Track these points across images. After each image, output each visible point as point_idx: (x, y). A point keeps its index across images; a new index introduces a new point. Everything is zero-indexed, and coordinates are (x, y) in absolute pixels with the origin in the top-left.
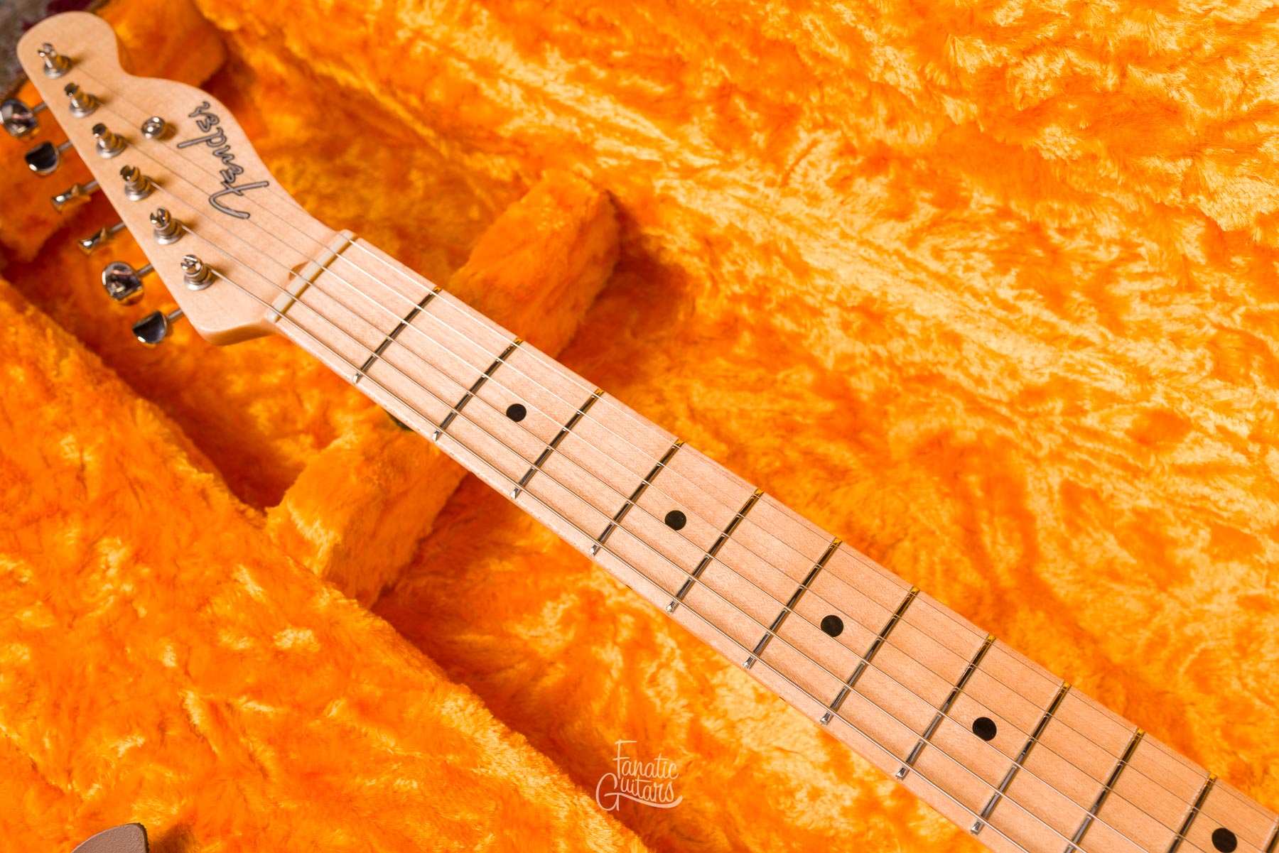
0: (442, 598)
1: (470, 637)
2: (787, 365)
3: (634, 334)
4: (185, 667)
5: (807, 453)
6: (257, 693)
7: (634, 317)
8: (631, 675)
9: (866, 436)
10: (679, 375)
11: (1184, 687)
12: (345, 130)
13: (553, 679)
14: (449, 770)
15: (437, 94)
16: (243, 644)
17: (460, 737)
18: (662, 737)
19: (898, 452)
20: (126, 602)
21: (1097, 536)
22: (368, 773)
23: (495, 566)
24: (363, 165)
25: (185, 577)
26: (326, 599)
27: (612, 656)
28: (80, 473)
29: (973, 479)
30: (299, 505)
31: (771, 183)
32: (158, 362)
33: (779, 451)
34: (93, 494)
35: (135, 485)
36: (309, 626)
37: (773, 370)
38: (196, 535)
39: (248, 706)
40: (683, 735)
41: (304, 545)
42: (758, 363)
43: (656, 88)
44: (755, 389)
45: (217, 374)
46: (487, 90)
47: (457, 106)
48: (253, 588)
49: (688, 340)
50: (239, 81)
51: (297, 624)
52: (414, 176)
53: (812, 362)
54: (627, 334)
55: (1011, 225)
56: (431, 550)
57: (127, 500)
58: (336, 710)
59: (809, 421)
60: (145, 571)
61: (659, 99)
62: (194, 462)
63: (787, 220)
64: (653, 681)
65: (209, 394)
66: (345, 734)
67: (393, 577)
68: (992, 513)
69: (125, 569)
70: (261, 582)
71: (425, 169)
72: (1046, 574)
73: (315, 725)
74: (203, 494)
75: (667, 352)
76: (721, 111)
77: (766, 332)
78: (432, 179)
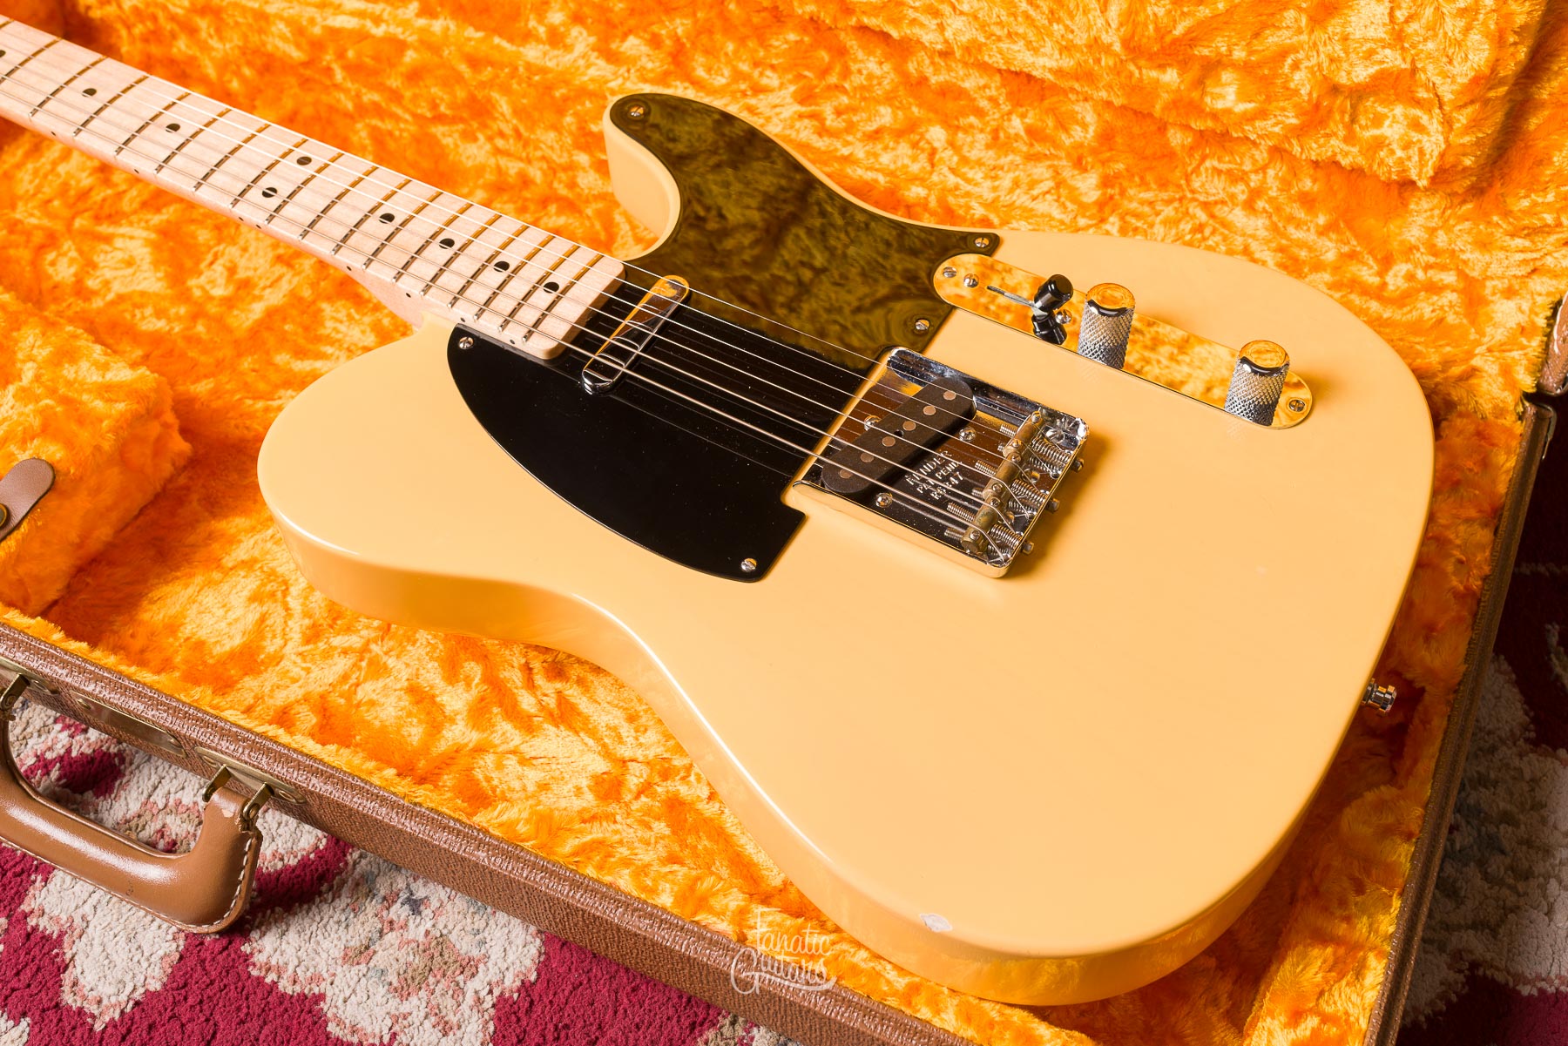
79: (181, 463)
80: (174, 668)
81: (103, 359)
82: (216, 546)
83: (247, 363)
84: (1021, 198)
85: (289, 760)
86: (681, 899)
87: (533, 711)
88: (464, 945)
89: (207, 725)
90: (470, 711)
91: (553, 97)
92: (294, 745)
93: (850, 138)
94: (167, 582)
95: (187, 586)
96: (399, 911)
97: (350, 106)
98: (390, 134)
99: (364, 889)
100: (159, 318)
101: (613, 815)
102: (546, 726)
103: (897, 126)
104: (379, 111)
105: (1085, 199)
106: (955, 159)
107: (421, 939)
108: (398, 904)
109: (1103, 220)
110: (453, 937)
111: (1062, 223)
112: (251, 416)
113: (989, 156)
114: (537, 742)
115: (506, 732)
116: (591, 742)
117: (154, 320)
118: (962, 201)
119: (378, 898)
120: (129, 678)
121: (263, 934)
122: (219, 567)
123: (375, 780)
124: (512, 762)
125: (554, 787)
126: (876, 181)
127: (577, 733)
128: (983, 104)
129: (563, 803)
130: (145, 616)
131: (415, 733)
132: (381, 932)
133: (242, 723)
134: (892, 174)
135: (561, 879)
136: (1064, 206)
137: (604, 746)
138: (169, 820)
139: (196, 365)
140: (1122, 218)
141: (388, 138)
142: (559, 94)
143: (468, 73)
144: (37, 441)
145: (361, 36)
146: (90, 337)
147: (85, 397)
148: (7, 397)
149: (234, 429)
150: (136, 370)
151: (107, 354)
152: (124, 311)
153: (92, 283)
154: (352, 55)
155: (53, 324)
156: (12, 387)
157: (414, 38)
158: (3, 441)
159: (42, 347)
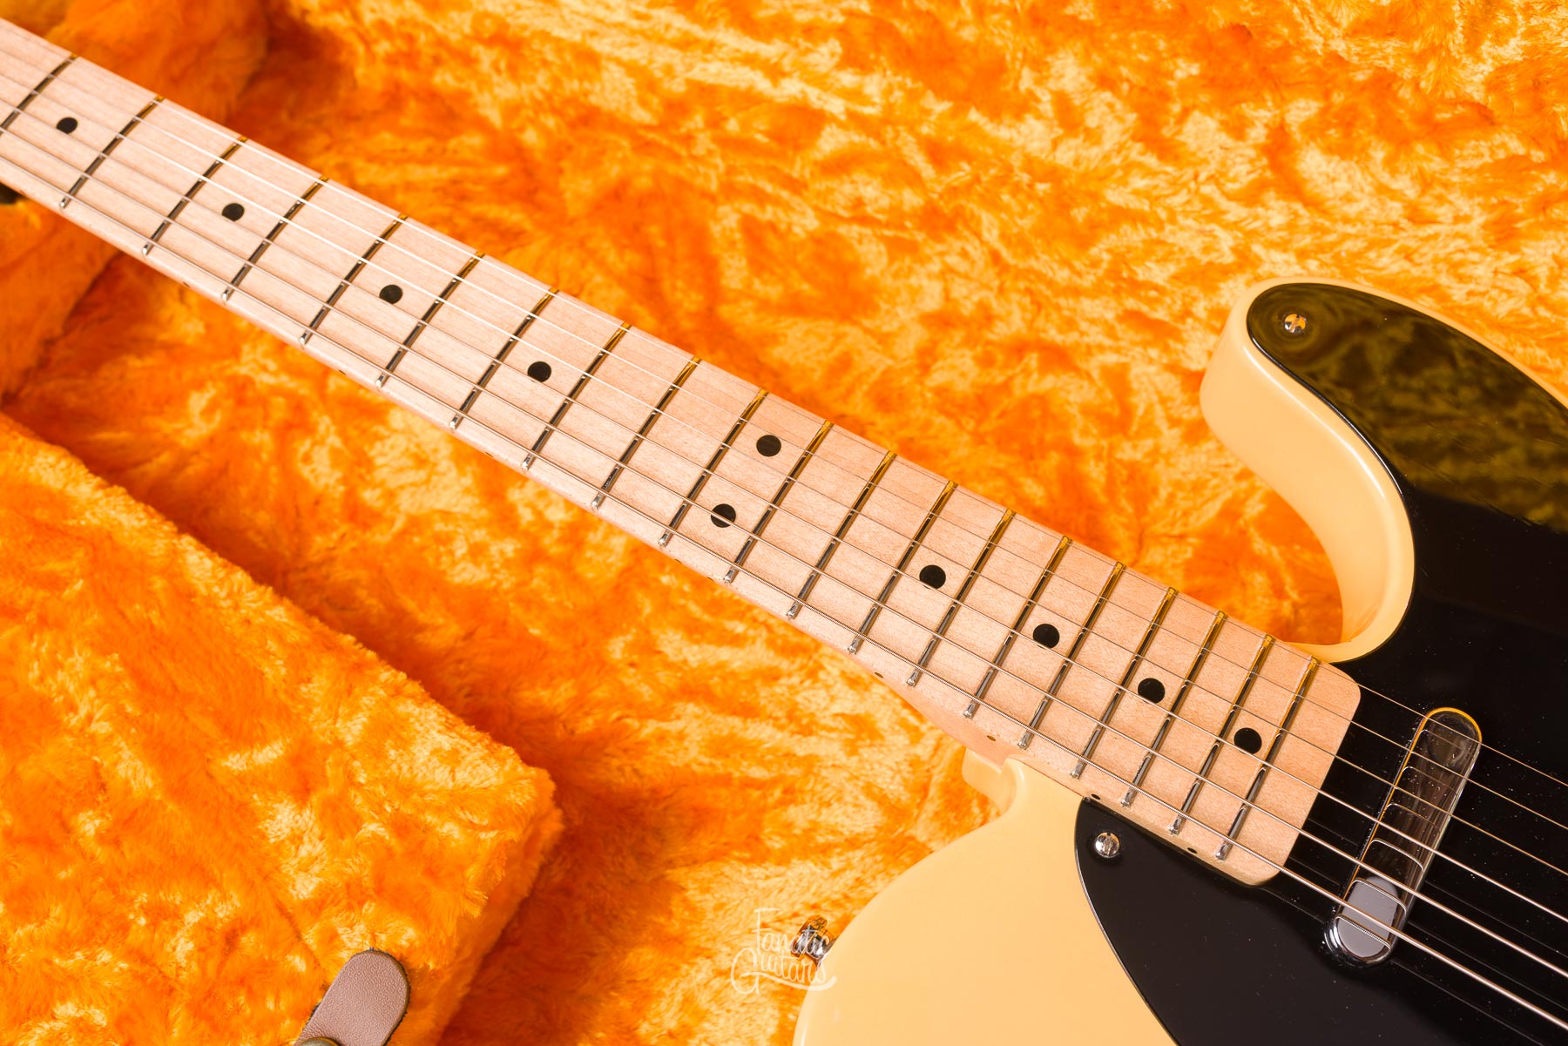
1: (105, 436)
2: (456, 132)
3: (292, 115)
7: (291, 98)
8: (283, 456)
9: (542, 196)
10: (340, 152)
13: (196, 468)
14: (37, 527)
17: (49, 493)
18: (313, 511)
19: (574, 209)
21: (779, 271)
23: (134, 362)
27: (262, 438)
29: (654, 230)
37: (442, 138)
40: (337, 510)
42: (427, 133)
44: (425, 162)
49: (350, 117)
53: (482, 125)
56: (59, 352)
59: (480, 188)
64: (307, 459)
67: (16, 381)
68: (673, 260)
72: (724, 311)
77: (431, 96)
81: (446, 742)
83: (617, 649)
91: (1071, 220)
97: (714, 186)
98: (773, 227)
100: (477, 564)
104: (759, 197)
112: (641, 749)
117: (470, 566)
139: (545, 654)
141: (771, 235)
142: (1080, 214)
143: (927, 171)
144: (369, 908)
145: (748, 99)
146: (414, 688)
147: (430, 818)
148: (308, 817)
149: (617, 772)
150: (502, 761)
151: (450, 728)
152: (423, 549)
153: (369, 496)
154: (732, 126)
155: (359, 667)
156: (315, 799)
157: (836, 106)
158: (317, 906)
159: (349, 717)
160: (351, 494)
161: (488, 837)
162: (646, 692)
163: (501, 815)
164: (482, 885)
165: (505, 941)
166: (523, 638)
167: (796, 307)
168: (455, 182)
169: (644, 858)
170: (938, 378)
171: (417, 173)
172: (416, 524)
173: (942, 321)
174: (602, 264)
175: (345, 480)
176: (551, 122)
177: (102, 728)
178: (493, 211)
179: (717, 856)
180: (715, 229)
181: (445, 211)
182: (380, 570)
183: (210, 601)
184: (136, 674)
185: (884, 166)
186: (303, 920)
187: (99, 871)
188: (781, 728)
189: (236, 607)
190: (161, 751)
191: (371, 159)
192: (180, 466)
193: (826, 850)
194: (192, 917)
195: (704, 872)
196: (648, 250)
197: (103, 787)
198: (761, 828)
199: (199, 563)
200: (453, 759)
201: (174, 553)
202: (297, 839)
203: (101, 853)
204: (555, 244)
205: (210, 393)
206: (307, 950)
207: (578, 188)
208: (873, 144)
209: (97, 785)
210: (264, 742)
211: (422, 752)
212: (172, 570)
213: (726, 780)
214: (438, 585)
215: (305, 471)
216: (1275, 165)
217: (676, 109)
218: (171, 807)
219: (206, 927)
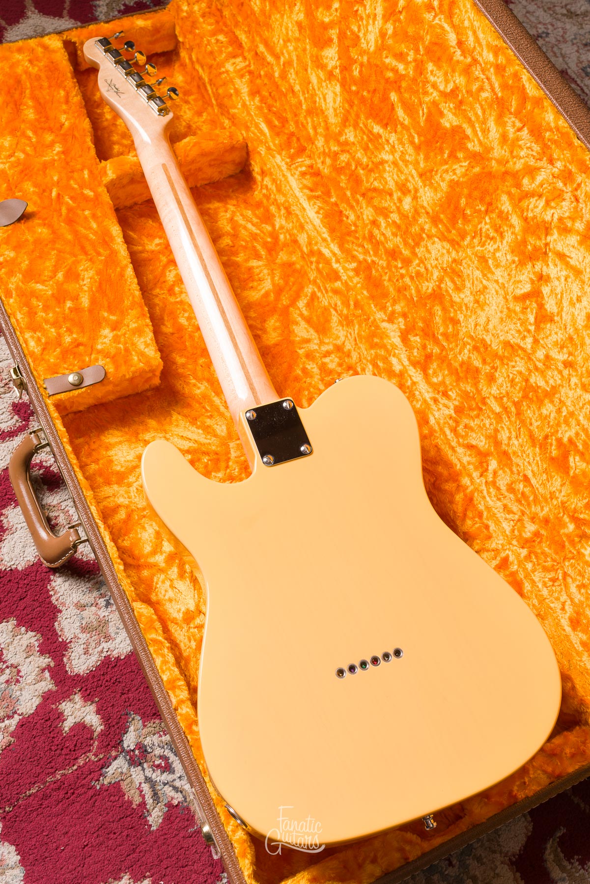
0: (130, 220)
1: (131, 233)
2: (266, 223)
3: (233, 191)
4: (58, 182)
5: (254, 247)
6: (71, 198)
8: (165, 266)
9: (273, 253)
11: (301, 352)
12: (194, 90)
13: (145, 255)
14: (104, 240)
15: (221, 91)
16: (76, 186)
17: (112, 235)
18: (162, 283)
19: (278, 261)
20: (54, 160)
21: (312, 310)
22: (85, 228)
24: (192, 102)
25: (71, 164)
26: (102, 190)
27: (164, 259)
28: (62, 125)
29: (292, 279)
30: (111, 163)
31: (287, 164)
32: (98, 119)
33: (246, 242)
34: (62, 132)
35: (74, 137)
36: (94, 192)
37: (262, 222)
38: (81, 156)
39: (67, 199)
40: (167, 287)
41: (105, 173)
42: (259, 218)
43: (277, 123)
44: (253, 225)
45: (111, 132)
46: (234, 98)
47: (224, 97)
48: (86, 176)
49: (245, 202)
50: (174, 58)
51: (91, 189)
52: (205, 114)
53: (273, 226)
54: (231, 190)
55: (336, 209)
56: (136, 208)
57: (70, 139)
58: (87, 213)
59: (261, 240)
60: (63, 156)
61: (275, 126)
62: (91, 140)
63: (284, 175)
64: (170, 271)
65: (106, 135)
66: (86, 218)
67: (122, 207)
69: (58, 153)
70: (89, 176)
71: (209, 114)
72: (291, 309)
73: (79, 212)
74: (89, 148)
75: (238, 201)
76: (288, 139)
77: (267, 210)
78: (209, 118)
79: (153, 386)
80: (98, 464)
81: (149, 341)
82: (141, 427)
84: (501, 515)
85: (97, 538)
86: (169, 682)
87: (188, 571)
88: (112, 630)
89: (84, 507)
90: (169, 555)
91: (373, 340)
92: (102, 534)
93: (461, 440)
94: (118, 430)
95: (122, 436)
96: (102, 601)
97: (312, 278)
98: (318, 298)
99: (97, 586)
100: (187, 321)
101: (183, 628)
102: (188, 579)
103: (482, 449)
104: (319, 288)
105: (524, 535)
106: (491, 479)
107: (101, 617)
108: (103, 600)
109: (523, 548)
110: (110, 624)
111: (507, 536)
112: (188, 384)
113: (503, 488)
114: (181, 582)
115: (174, 571)
116: (196, 596)
118: (480, 499)
119: (99, 593)
120: (74, 472)
121: (60, 577)
122: (137, 437)
123: (116, 566)
124: (168, 583)
125: (173, 602)
126: (456, 465)
127: (195, 590)
128: (514, 469)
129: (171, 611)
130: (103, 438)
131: (148, 549)
132: (92, 604)
133: (94, 514)
134: (464, 467)
135: (142, 644)
136: (513, 531)
137: (199, 601)
138: (62, 515)
139: (185, 350)
140: (530, 553)
141: (316, 300)
142: (376, 340)
143: (352, 307)
144: (108, 360)
145: (328, 262)
146: (152, 328)
147: (133, 353)
148: (111, 335)
149: (179, 385)
150: (156, 353)
151: (152, 340)
152: (178, 309)
153: (177, 289)
154: (321, 266)
155: (144, 315)
156: (115, 332)
157: (344, 278)
158: (99, 352)
159: (134, 323)
160: (173, 285)
161: (141, 365)
162: (199, 374)
163: (148, 363)
164: (134, 373)
165: (128, 397)
166: (184, 343)
167: (308, 321)
168: (256, 234)
169: (169, 405)
170: (327, 360)
171: (249, 226)
172: (181, 302)
173: (339, 349)
174: (273, 279)
175: (174, 282)
176: (288, 237)
177: (85, 288)
178: (259, 247)
179: (185, 416)
180: (306, 290)
181: (248, 239)
182: (166, 306)
183: (126, 280)
184: (100, 284)
185: (344, 299)
186: (94, 352)
187: (64, 314)
188: (221, 403)
189: (130, 285)
190: (93, 301)
191: (242, 215)
192: (141, 252)
193: (208, 433)
194: (75, 336)
195: (180, 417)
196: (287, 283)
197: (77, 299)
198: (199, 417)
199: (130, 271)
200: (147, 345)
201: (126, 266)
202: (105, 337)
203: (67, 311)
204: (265, 265)
205: (162, 241)
206: (90, 358)
207: (283, 257)
208: (346, 292)
209: (75, 298)
210: (114, 315)
211: (142, 340)
212: (123, 269)
213: (200, 403)
214: (175, 318)
215: (168, 273)
216: (426, 361)
217: (312, 253)
218: (87, 313)
219: (76, 340)
